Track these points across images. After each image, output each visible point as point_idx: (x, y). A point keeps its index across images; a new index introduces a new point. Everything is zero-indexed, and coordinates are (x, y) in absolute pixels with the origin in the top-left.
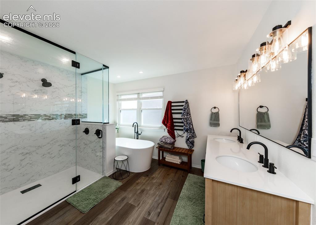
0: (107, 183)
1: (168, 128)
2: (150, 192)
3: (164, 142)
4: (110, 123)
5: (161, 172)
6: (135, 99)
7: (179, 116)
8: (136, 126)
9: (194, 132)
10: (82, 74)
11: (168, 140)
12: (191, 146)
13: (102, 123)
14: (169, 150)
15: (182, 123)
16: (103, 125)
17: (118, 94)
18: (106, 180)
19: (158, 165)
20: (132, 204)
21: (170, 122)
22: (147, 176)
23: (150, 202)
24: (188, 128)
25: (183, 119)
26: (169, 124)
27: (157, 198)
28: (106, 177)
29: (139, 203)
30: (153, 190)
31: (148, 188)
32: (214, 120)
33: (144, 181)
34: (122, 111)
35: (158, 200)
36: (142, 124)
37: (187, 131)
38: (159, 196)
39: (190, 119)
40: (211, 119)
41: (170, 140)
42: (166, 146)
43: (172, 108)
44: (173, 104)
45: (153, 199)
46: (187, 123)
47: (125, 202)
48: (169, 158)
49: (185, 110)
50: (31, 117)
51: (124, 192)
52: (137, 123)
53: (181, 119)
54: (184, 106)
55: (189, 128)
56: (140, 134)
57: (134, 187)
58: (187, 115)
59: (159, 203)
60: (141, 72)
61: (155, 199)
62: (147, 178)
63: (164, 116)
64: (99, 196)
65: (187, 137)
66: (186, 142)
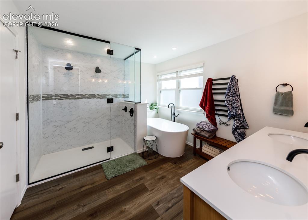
0: (134, 159)
1: (207, 112)
2: (169, 181)
3: (201, 129)
4: (142, 103)
5: (193, 163)
6: (173, 78)
7: (222, 97)
8: (173, 107)
9: (244, 121)
10: (125, 59)
11: (207, 126)
12: (239, 140)
13: (134, 102)
14: (206, 139)
15: (225, 106)
16: (135, 105)
17: (158, 74)
18: (135, 156)
19: (193, 155)
20: (147, 186)
21: (208, 105)
22: (175, 163)
23: (165, 191)
24: (233, 114)
25: (226, 101)
26: (208, 107)
27: (174, 191)
28: (136, 153)
29: (153, 188)
30: (174, 181)
31: (170, 177)
32: (282, 105)
33: (169, 168)
34: (162, 92)
35: (175, 194)
36: (181, 105)
37: (234, 118)
38: (178, 189)
39: (237, 102)
40: (276, 103)
41: (209, 127)
42: (203, 133)
43: (213, 87)
44: (214, 82)
45: (169, 190)
46: (232, 107)
47: (141, 182)
48: (206, 149)
49: (230, 90)
50: (89, 96)
51: (145, 172)
52: (173, 104)
53: (224, 101)
54: (229, 84)
55: (235, 114)
56: (176, 117)
57: (156, 171)
58: (233, 96)
59: (174, 197)
60: (174, 49)
61: (171, 191)
62: (174, 166)
63: (202, 97)
64: (123, 169)
65: (234, 125)
66: (233, 132)
